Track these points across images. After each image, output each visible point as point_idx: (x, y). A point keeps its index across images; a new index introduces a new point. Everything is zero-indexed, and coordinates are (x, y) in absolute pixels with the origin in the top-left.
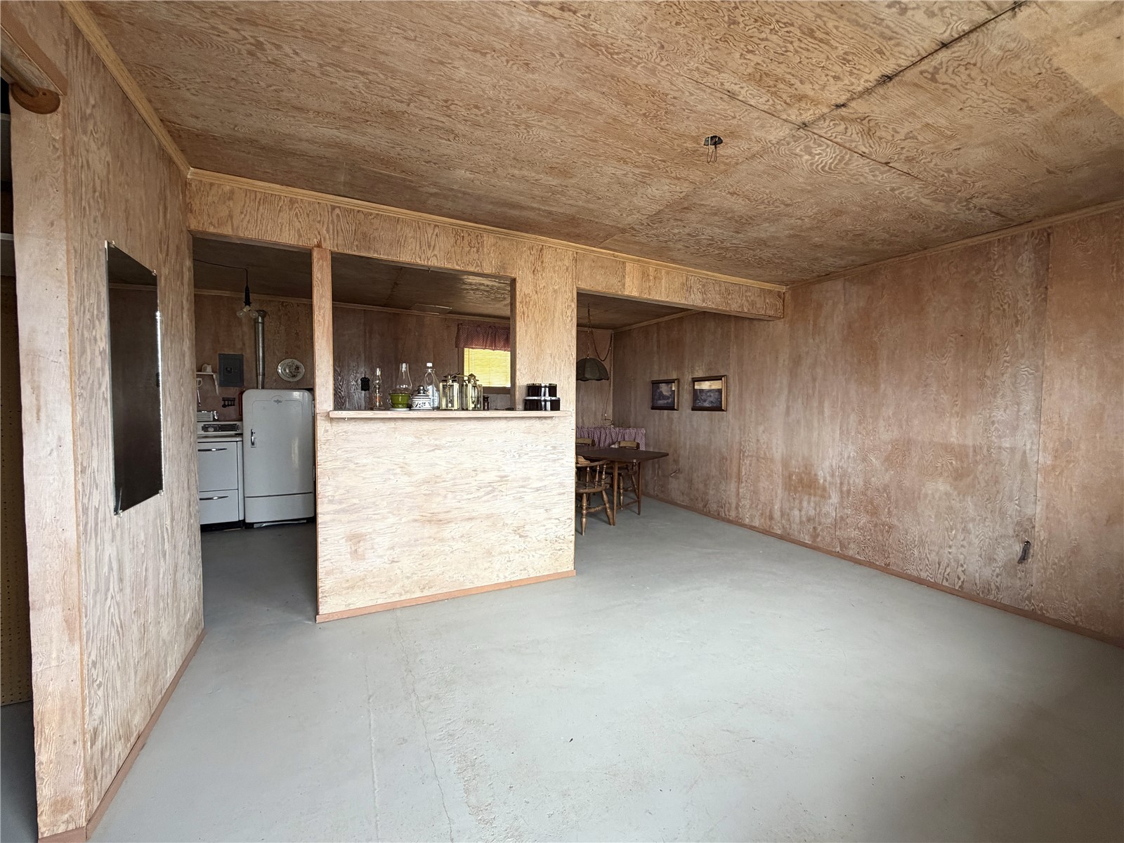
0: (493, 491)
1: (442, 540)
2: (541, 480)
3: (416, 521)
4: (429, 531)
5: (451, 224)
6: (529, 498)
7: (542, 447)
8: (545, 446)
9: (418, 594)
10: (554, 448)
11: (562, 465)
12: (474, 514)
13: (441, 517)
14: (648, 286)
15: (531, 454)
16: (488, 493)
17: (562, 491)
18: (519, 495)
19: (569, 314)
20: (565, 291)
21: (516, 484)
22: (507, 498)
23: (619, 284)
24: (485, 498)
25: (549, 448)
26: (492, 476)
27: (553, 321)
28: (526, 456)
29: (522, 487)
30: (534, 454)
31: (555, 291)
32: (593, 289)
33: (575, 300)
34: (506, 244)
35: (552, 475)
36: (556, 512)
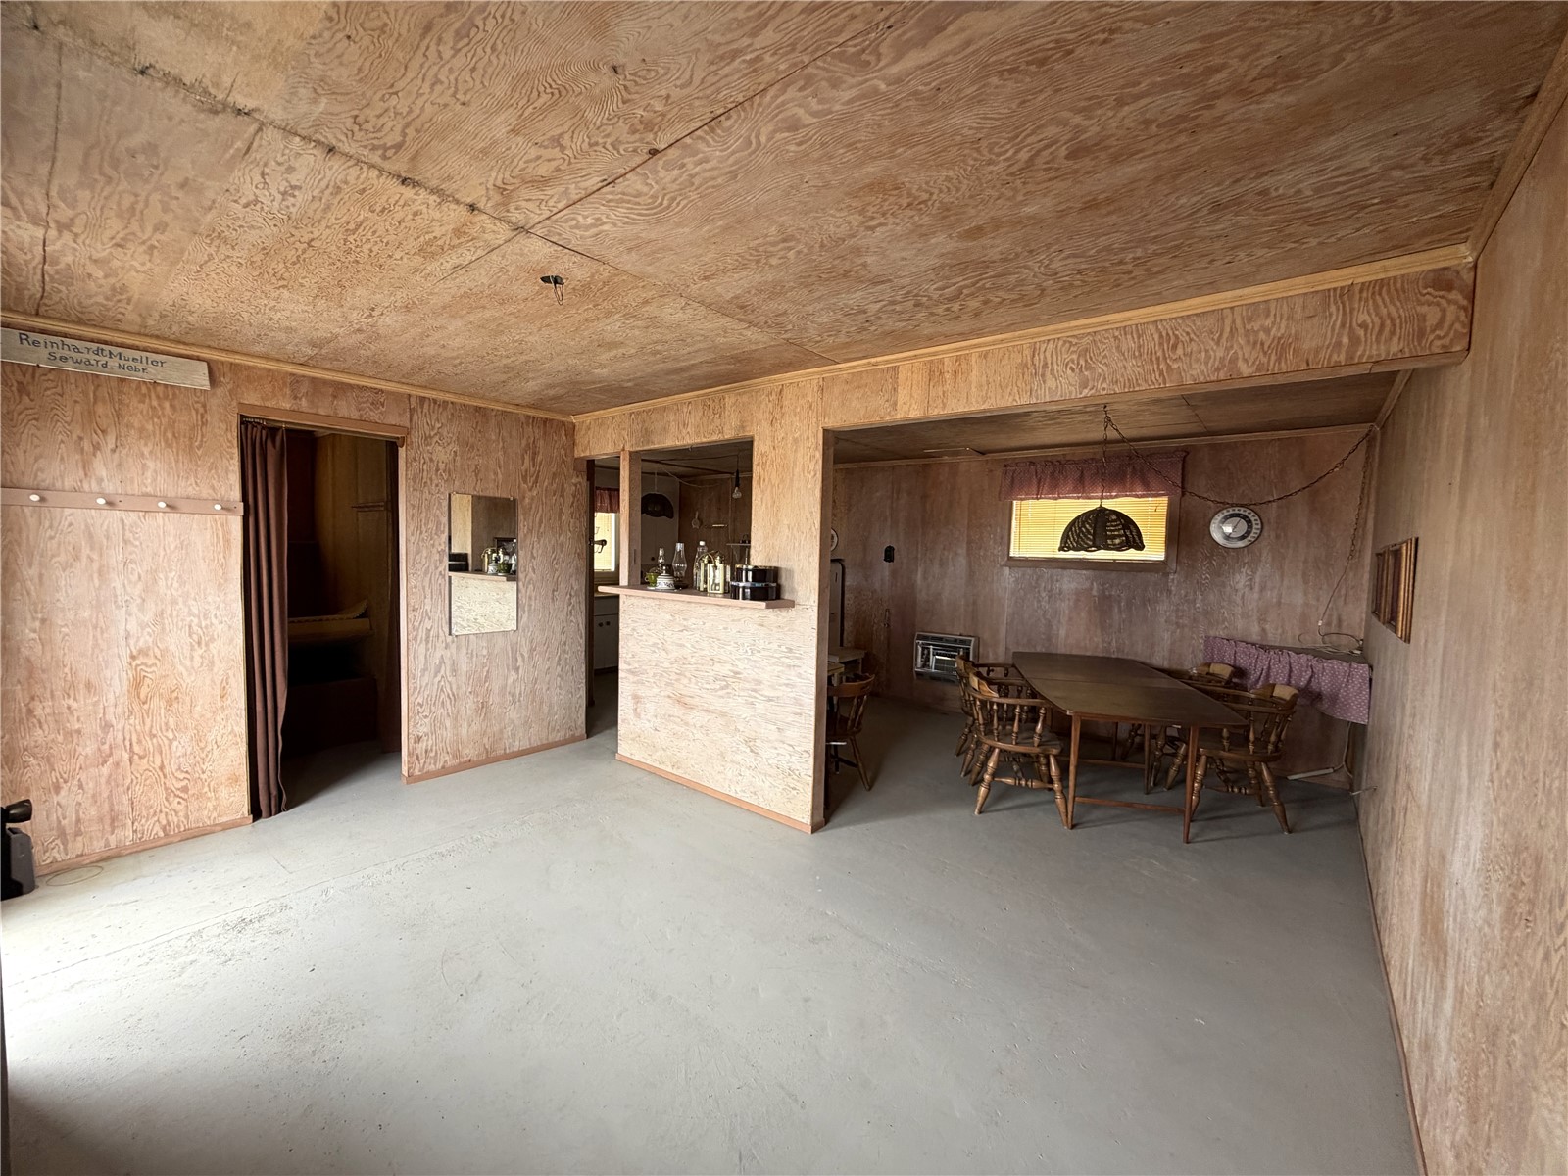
0: (727, 686)
1: (687, 724)
2: (773, 687)
3: (669, 697)
4: (678, 711)
5: (698, 396)
6: (760, 706)
7: (774, 646)
8: (780, 646)
9: (669, 770)
10: (790, 650)
11: (799, 676)
12: (711, 707)
13: (687, 700)
14: (941, 394)
15: (763, 653)
16: (722, 688)
17: (799, 711)
18: (751, 699)
19: (812, 467)
20: (808, 438)
21: (747, 686)
22: (740, 699)
23: (887, 404)
24: (720, 693)
25: (783, 648)
26: (726, 670)
27: (792, 480)
28: (758, 654)
29: (754, 690)
30: (766, 653)
31: (796, 441)
32: (847, 424)
33: (821, 447)
34: (745, 398)
35: (787, 685)
36: (791, 734)
